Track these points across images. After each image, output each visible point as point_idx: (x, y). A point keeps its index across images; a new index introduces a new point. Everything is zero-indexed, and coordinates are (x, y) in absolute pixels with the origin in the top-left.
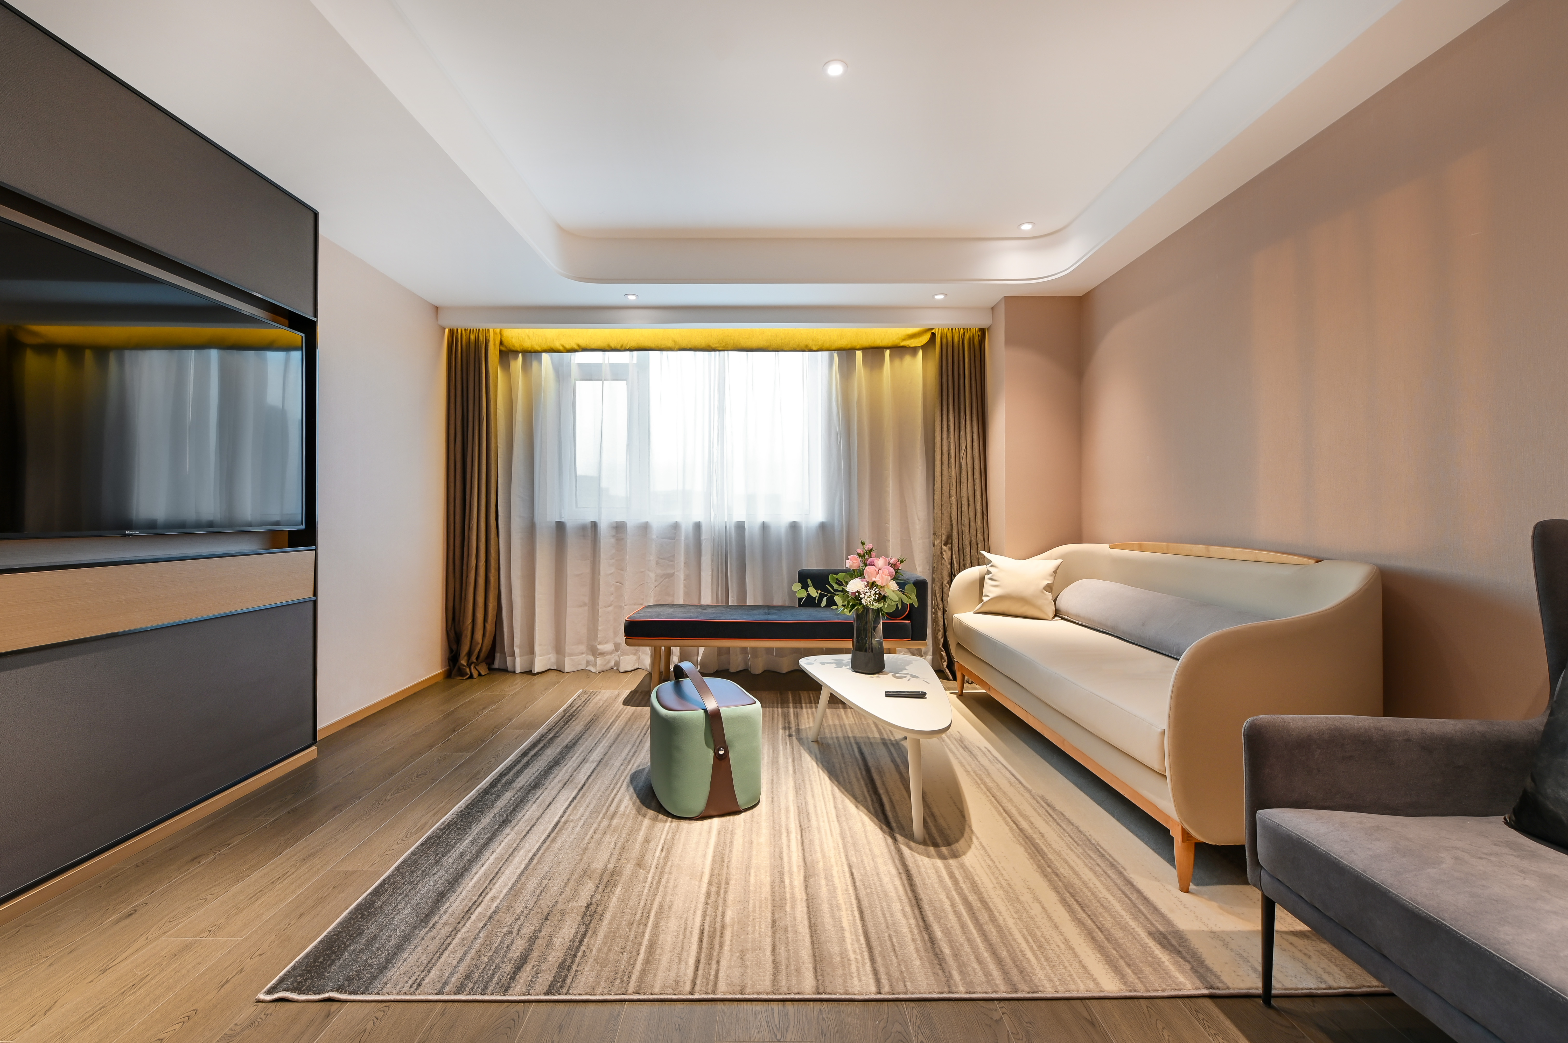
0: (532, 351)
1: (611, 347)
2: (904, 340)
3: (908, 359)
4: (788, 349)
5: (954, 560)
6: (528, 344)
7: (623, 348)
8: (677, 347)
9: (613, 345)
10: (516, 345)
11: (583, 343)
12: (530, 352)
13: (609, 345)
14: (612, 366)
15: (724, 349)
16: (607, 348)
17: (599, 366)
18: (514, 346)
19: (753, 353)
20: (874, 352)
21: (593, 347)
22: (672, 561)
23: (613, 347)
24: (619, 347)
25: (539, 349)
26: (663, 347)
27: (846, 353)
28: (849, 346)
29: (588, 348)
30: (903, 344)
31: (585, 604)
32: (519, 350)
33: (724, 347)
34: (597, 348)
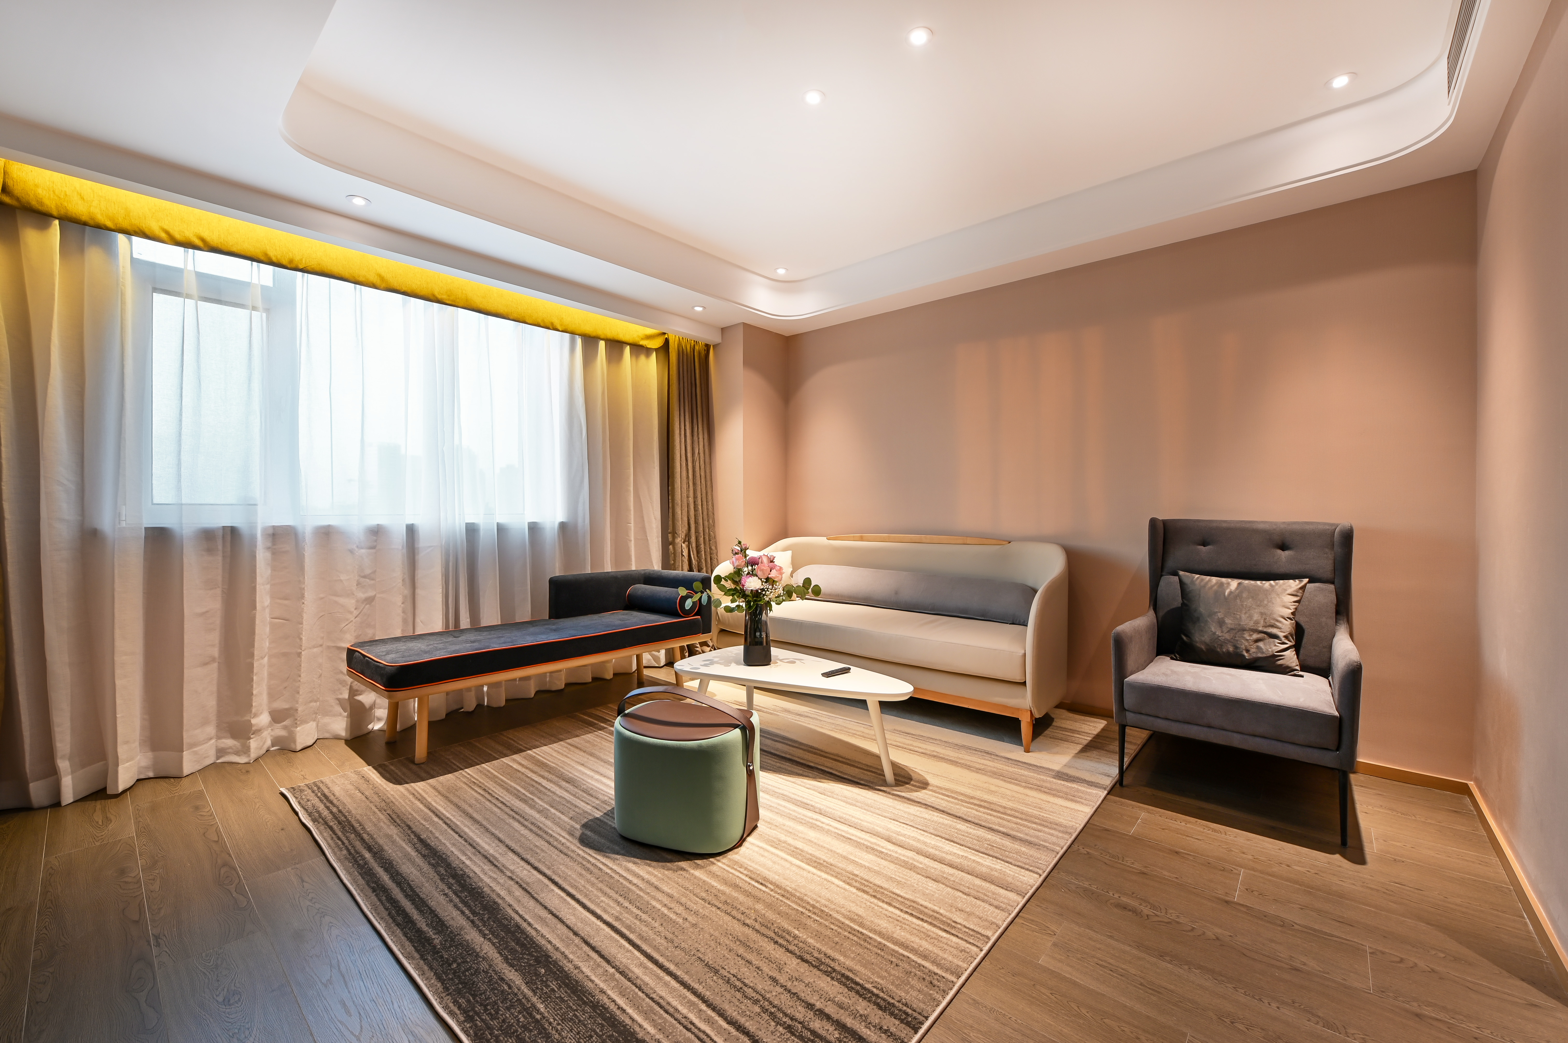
0: (91, 222)
1: (270, 258)
2: (642, 339)
3: (643, 358)
4: (531, 322)
5: (692, 556)
6: (79, 208)
7: (293, 266)
8: (383, 285)
9: (274, 255)
10: (47, 201)
11: (213, 238)
12: (85, 224)
13: (266, 255)
14: (201, 277)
15: (453, 303)
16: (262, 258)
17: (176, 272)
18: (42, 203)
19: (489, 316)
20: (615, 345)
21: (234, 249)
22: (373, 579)
23: (274, 259)
24: (284, 262)
25: (109, 224)
26: (361, 279)
27: (590, 341)
28: (594, 334)
29: (224, 248)
30: (642, 343)
31: (213, 660)
32: (55, 213)
33: (453, 301)
34: (243, 253)
